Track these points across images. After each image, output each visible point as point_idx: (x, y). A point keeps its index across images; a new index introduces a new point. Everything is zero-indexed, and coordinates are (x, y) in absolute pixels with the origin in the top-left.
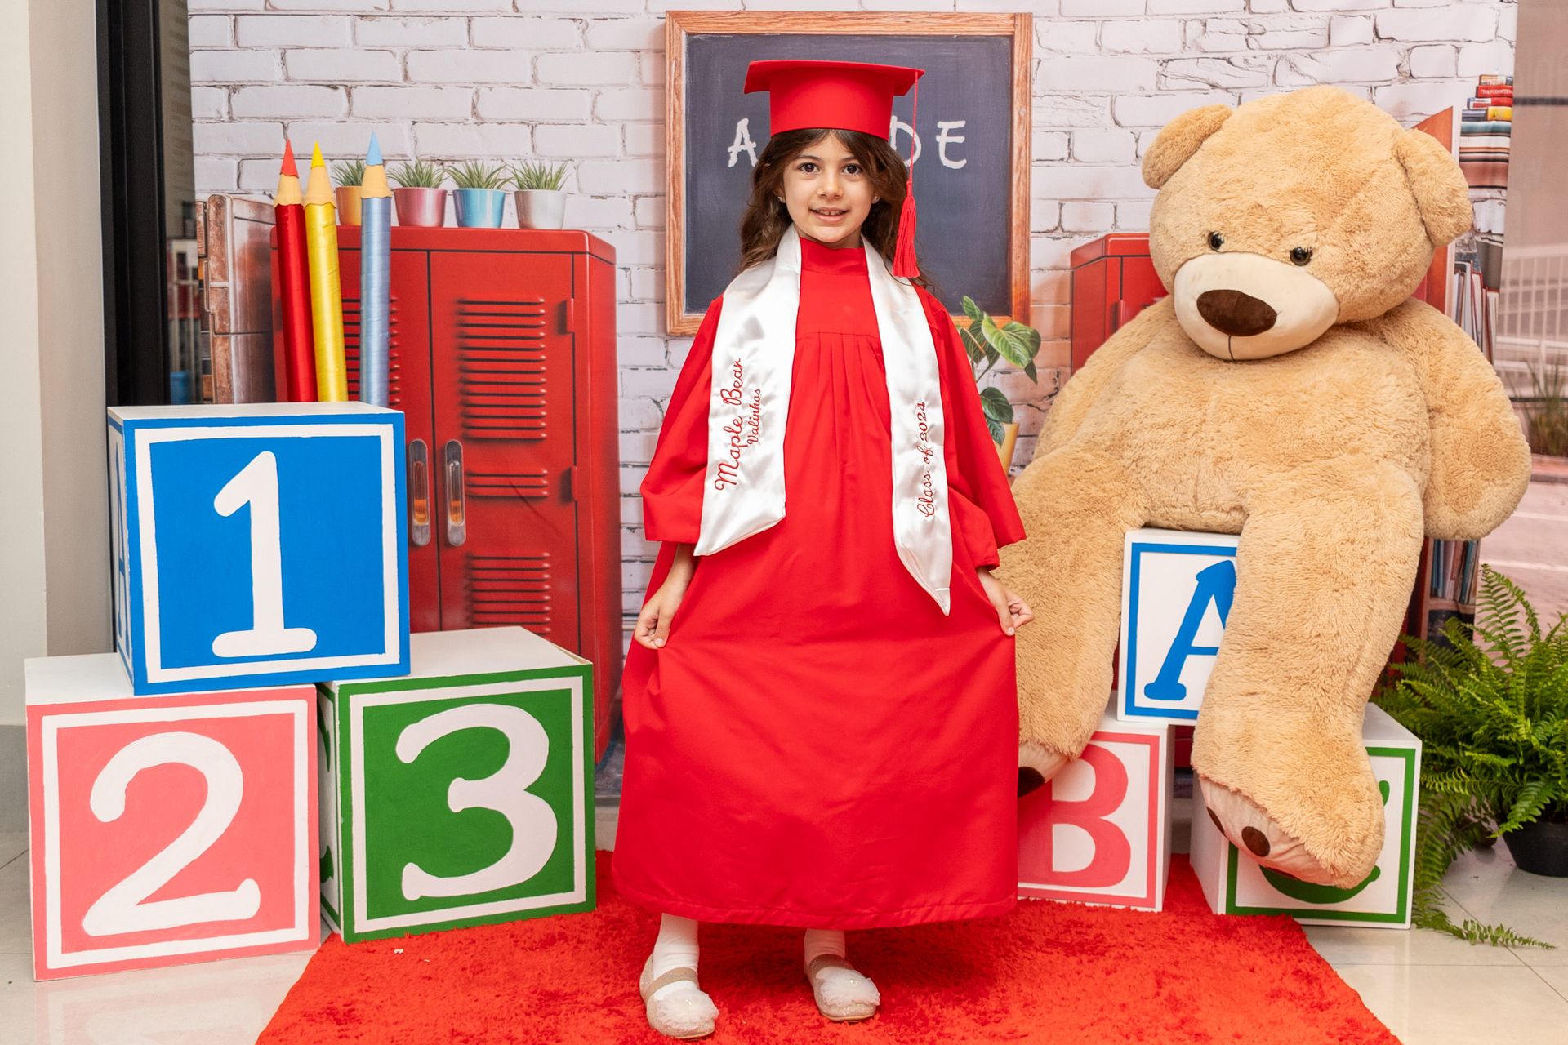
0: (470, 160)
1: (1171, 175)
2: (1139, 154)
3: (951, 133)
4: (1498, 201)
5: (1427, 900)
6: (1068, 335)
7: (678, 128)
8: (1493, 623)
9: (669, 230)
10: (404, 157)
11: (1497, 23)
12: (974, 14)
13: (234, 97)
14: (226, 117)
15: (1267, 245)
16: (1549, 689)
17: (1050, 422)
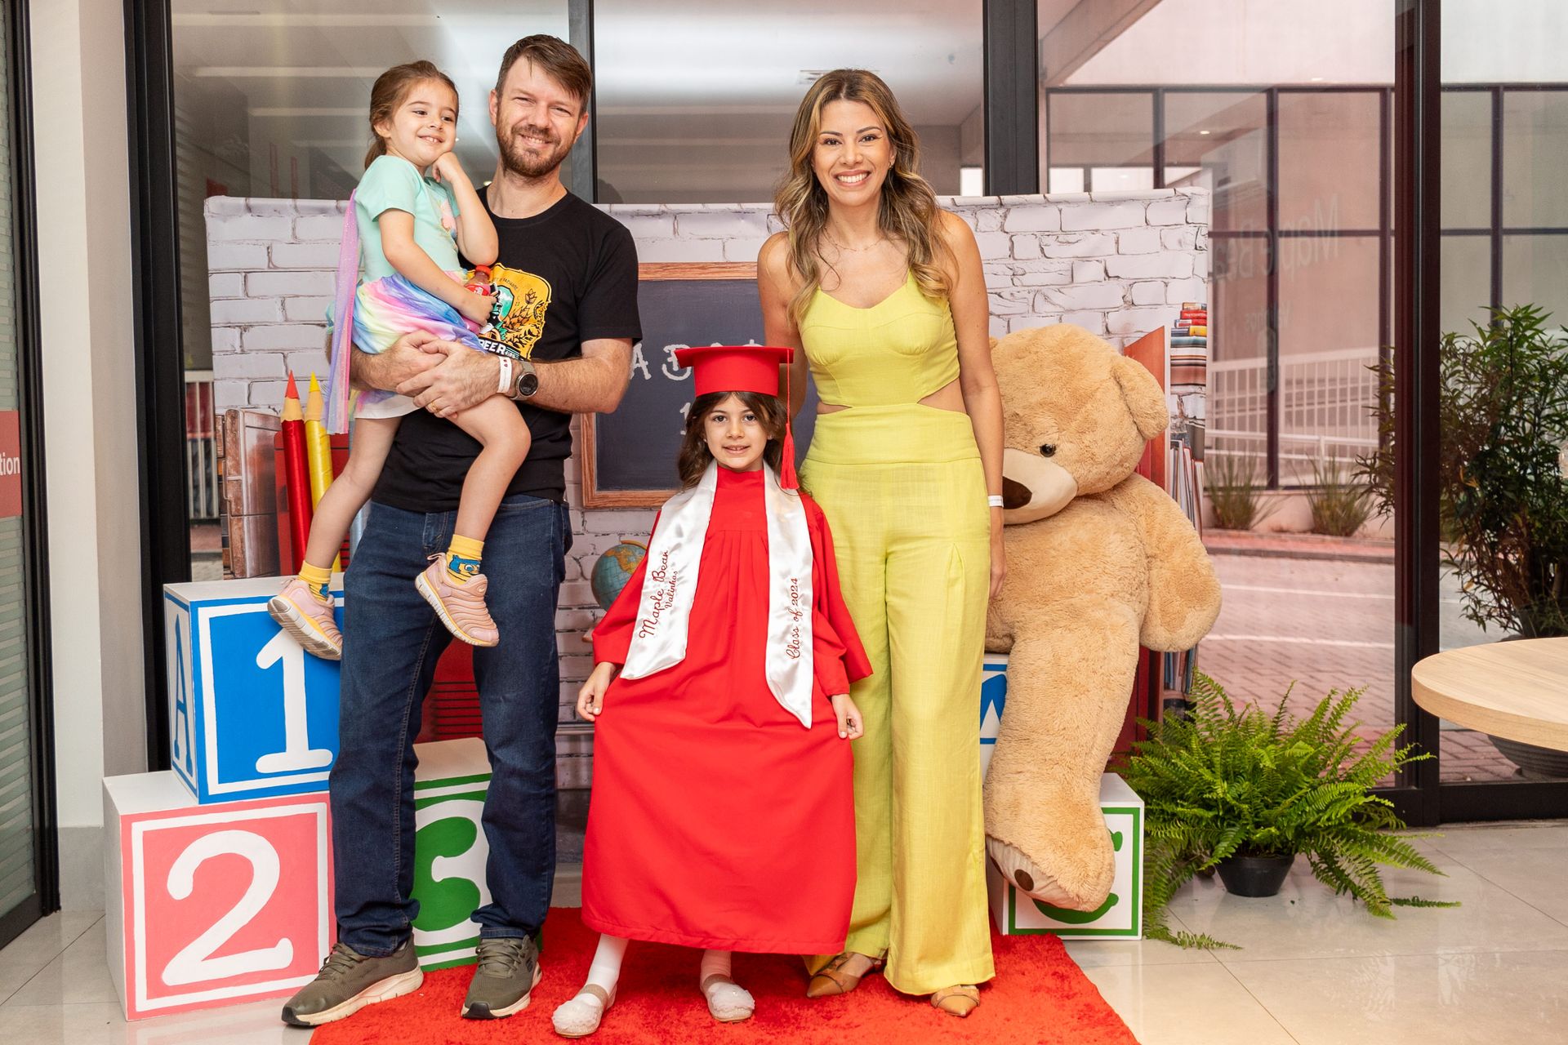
4: (1199, 395)
11: (1193, 265)
13: (245, 335)
14: (238, 350)
15: (1024, 442)
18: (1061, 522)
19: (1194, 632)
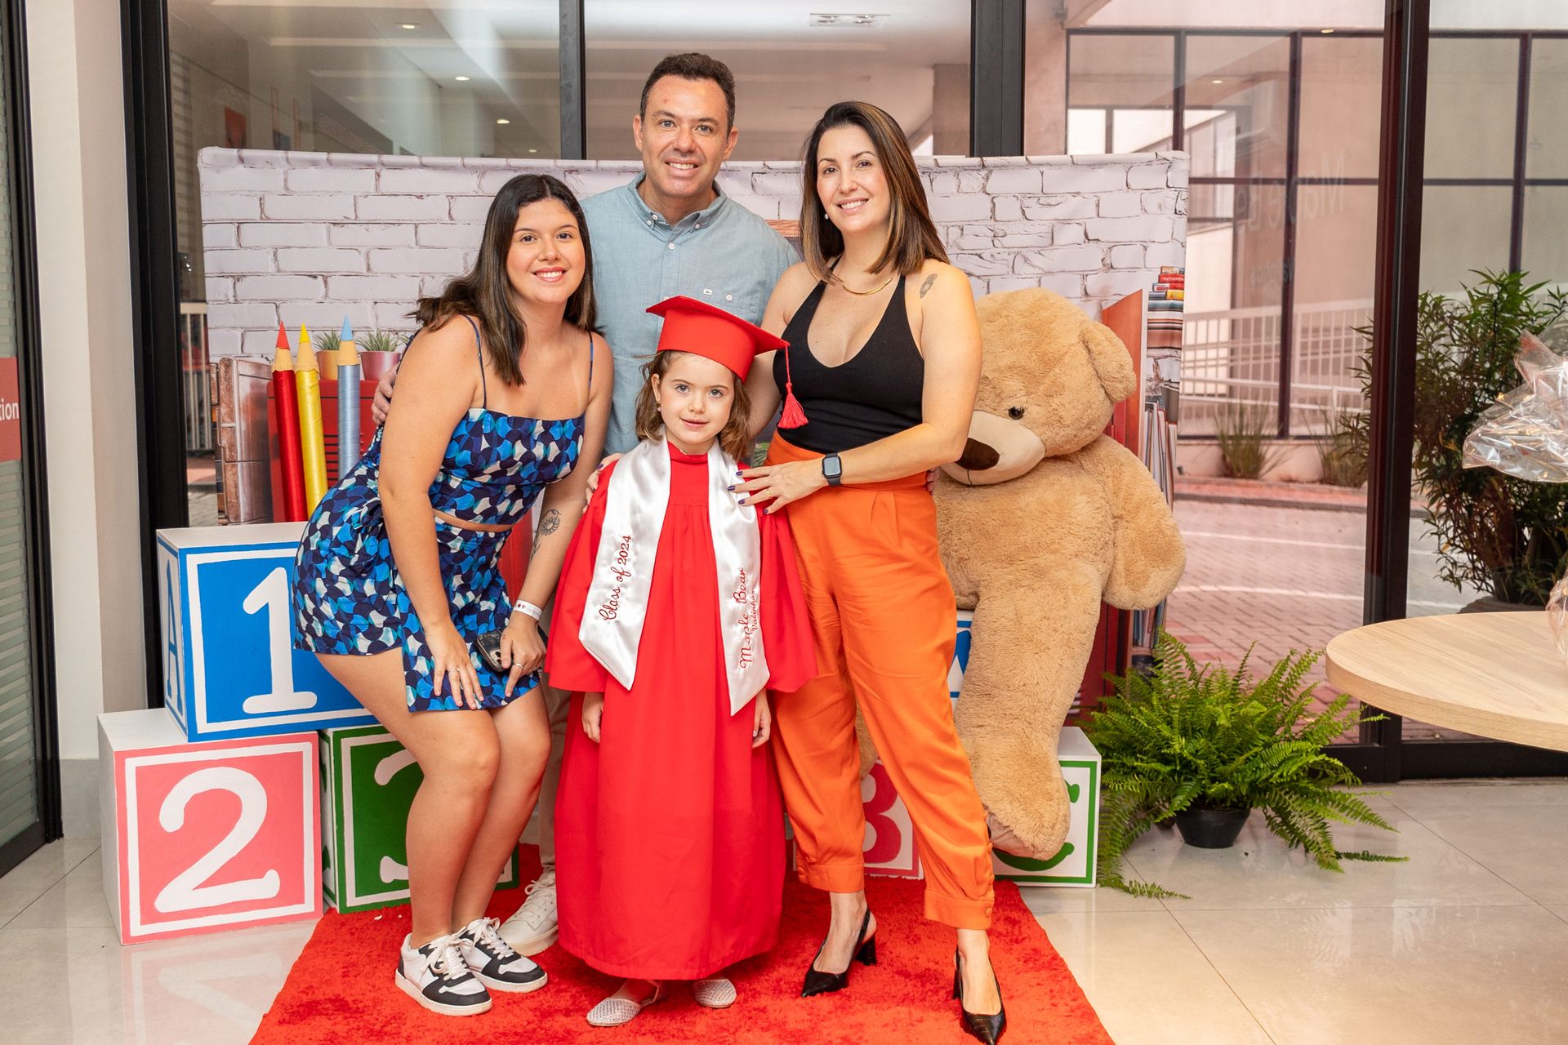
4: (1175, 358)
5: (1107, 868)
10: (368, 329)
11: (1173, 229)
13: (238, 285)
14: (232, 300)
15: (993, 405)
16: (1197, 716)
18: (1028, 483)
19: (1157, 591)
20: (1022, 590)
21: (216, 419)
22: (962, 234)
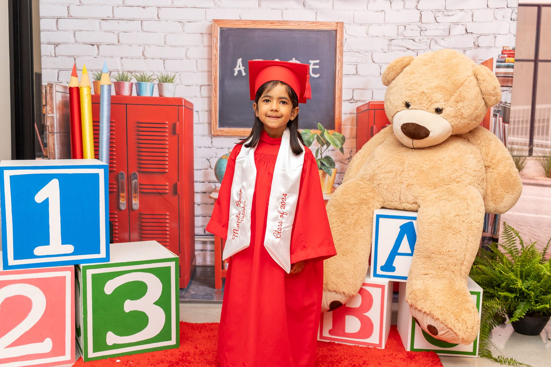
0: (142, 72)
1: (392, 81)
2: (381, 73)
3: (314, 64)
4: (509, 91)
5: (484, 346)
6: (355, 137)
7: (216, 61)
8: (507, 244)
9: (213, 98)
10: (118, 71)
11: (510, 28)
12: (323, 22)
13: (57, 48)
14: (53, 55)
15: (427, 106)
16: (528, 269)
17: (349, 169)
18: (444, 147)
20: (443, 201)
21: (44, 112)
22: (405, 29)
